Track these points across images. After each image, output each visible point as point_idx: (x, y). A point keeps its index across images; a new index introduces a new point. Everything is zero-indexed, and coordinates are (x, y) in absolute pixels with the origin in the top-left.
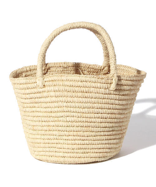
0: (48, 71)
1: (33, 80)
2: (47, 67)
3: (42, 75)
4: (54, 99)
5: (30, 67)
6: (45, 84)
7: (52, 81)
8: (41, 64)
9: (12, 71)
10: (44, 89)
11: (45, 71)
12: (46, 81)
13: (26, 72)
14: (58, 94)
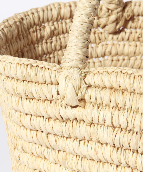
0: (129, 26)
1: (47, 73)
2: (126, 14)
3: (81, 60)
4: (107, 152)
5: (73, 5)
6: (87, 98)
7: (111, 88)
8: (87, 20)
9: (6, 18)
10: (78, 113)
11: (117, 24)
12: (92, 83)
13: (57, 20)
14: (123, 138)
